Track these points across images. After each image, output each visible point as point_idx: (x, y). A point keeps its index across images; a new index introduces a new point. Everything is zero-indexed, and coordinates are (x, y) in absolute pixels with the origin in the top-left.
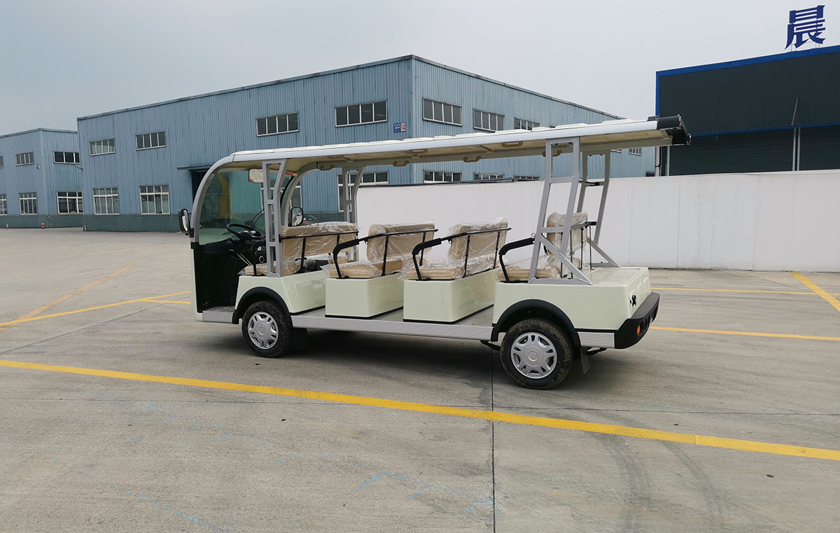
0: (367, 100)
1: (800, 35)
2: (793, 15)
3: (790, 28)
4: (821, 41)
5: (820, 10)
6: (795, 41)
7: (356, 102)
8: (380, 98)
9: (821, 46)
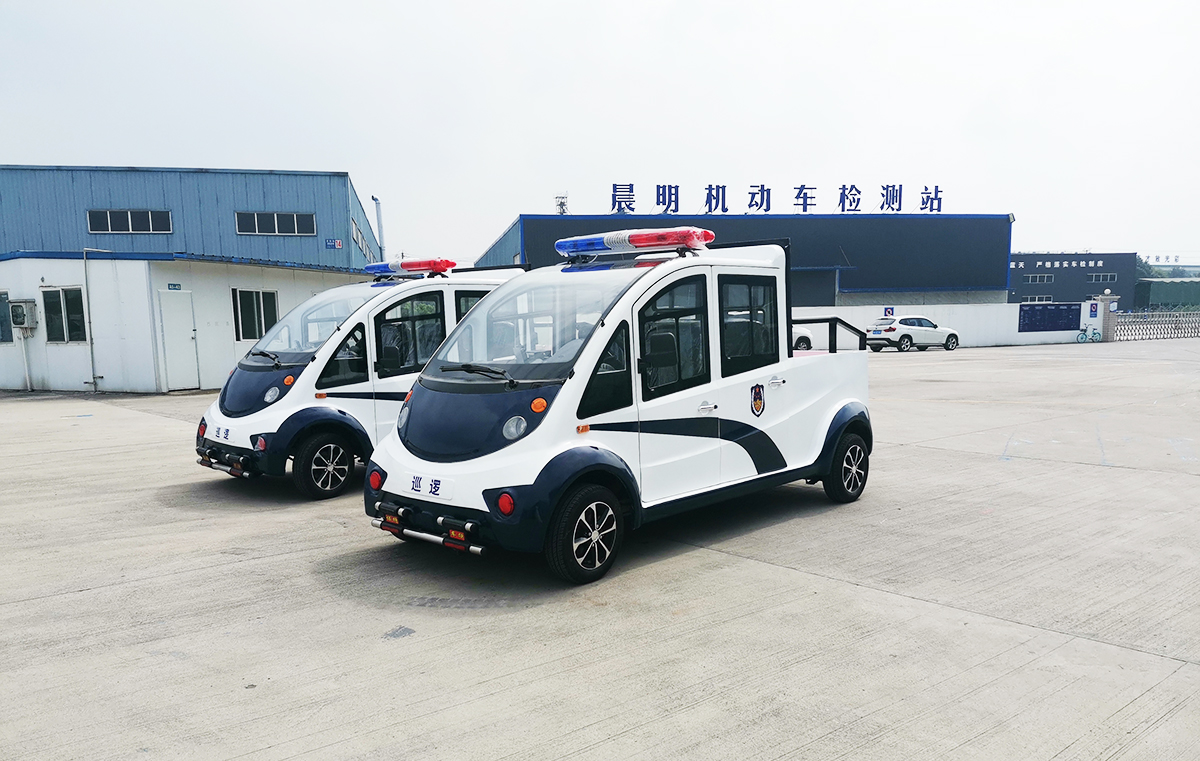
0: (286, 209)
1: (620, 203)
2: (615, 186)
3: (614, 196)
4: (633, 209)
5: (631, 186)
6: (617, 207)
7: (269, 210)
8: (305, 209)
9: (631, 213)
